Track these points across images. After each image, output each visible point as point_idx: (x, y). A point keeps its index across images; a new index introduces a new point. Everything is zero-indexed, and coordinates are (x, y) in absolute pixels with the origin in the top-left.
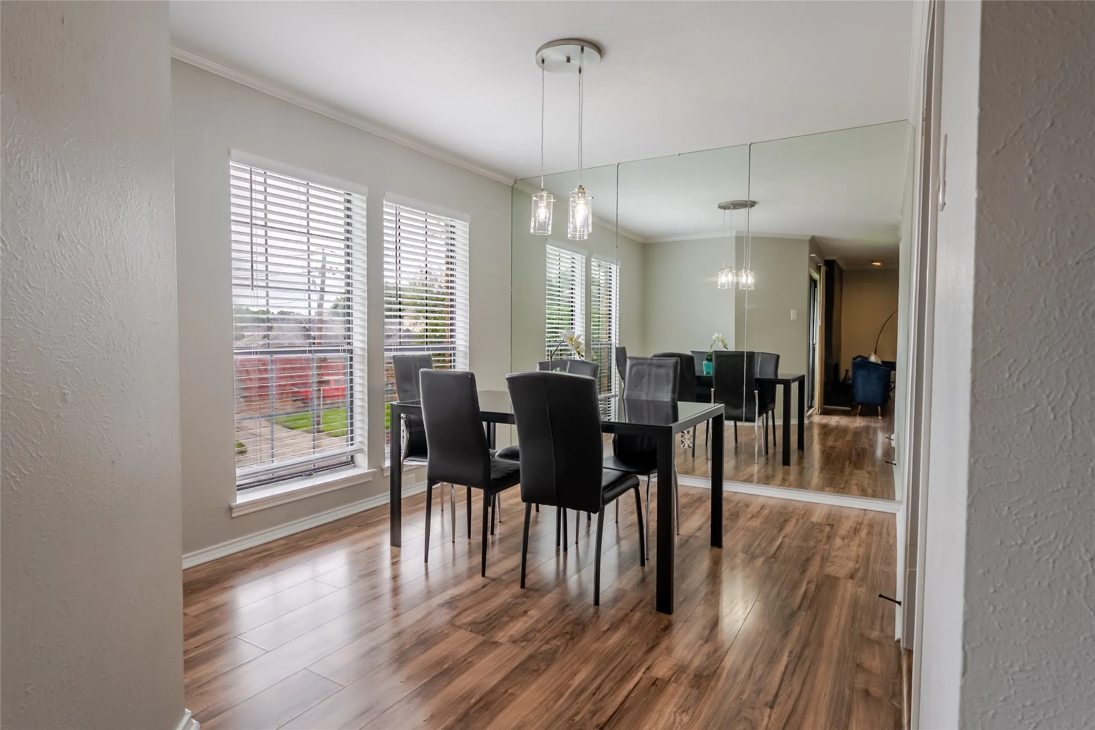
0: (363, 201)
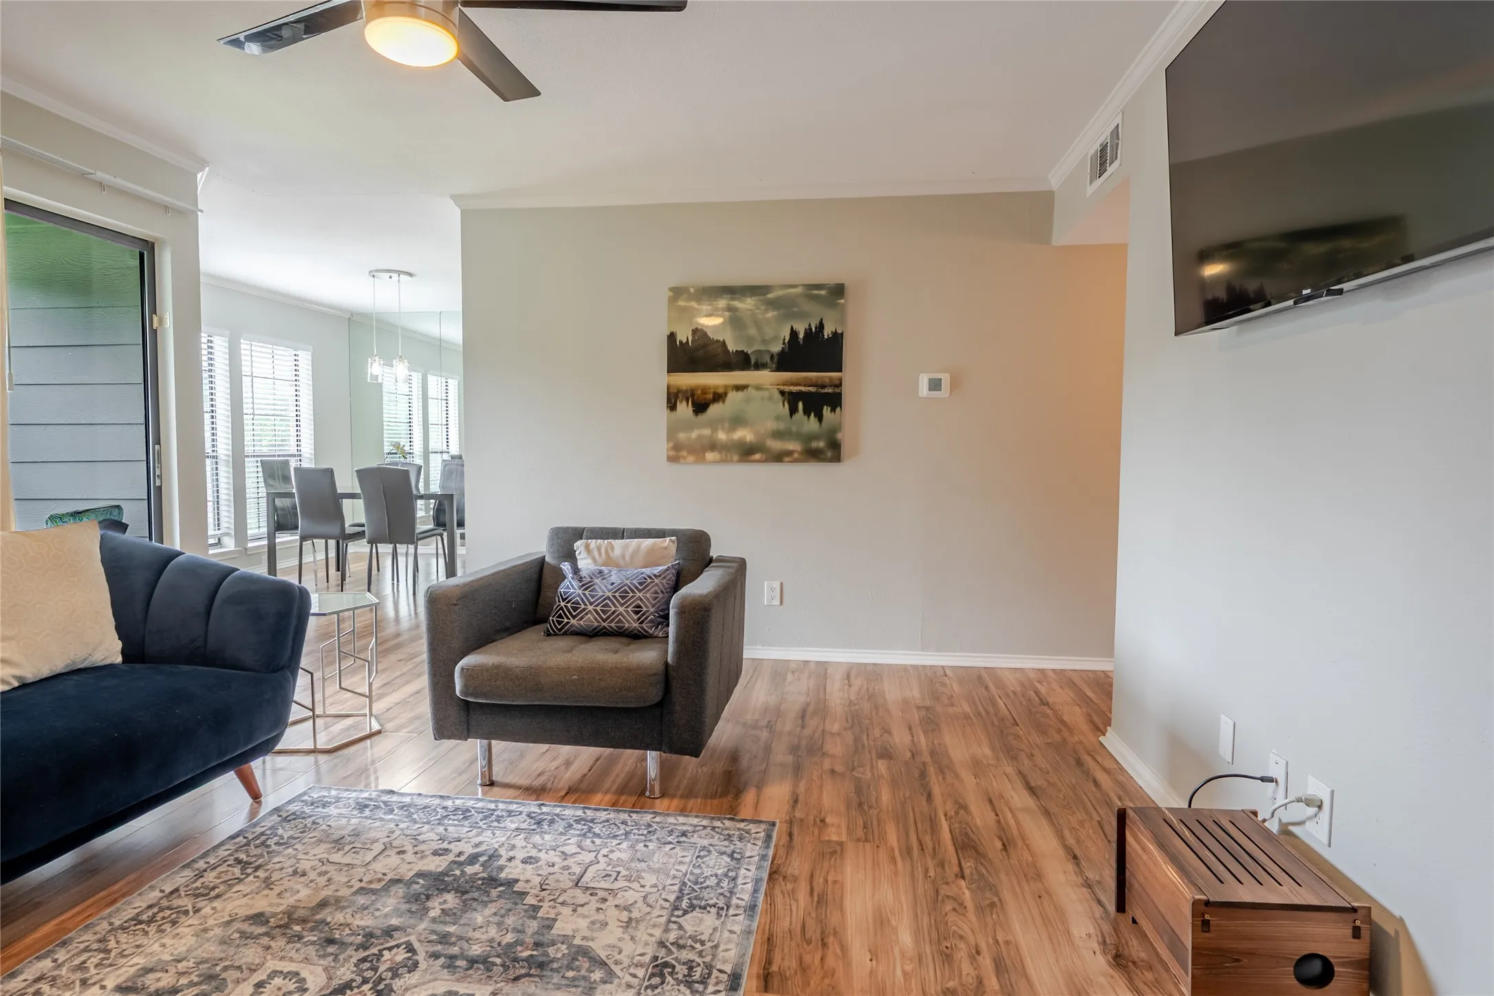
0: (225, 341)
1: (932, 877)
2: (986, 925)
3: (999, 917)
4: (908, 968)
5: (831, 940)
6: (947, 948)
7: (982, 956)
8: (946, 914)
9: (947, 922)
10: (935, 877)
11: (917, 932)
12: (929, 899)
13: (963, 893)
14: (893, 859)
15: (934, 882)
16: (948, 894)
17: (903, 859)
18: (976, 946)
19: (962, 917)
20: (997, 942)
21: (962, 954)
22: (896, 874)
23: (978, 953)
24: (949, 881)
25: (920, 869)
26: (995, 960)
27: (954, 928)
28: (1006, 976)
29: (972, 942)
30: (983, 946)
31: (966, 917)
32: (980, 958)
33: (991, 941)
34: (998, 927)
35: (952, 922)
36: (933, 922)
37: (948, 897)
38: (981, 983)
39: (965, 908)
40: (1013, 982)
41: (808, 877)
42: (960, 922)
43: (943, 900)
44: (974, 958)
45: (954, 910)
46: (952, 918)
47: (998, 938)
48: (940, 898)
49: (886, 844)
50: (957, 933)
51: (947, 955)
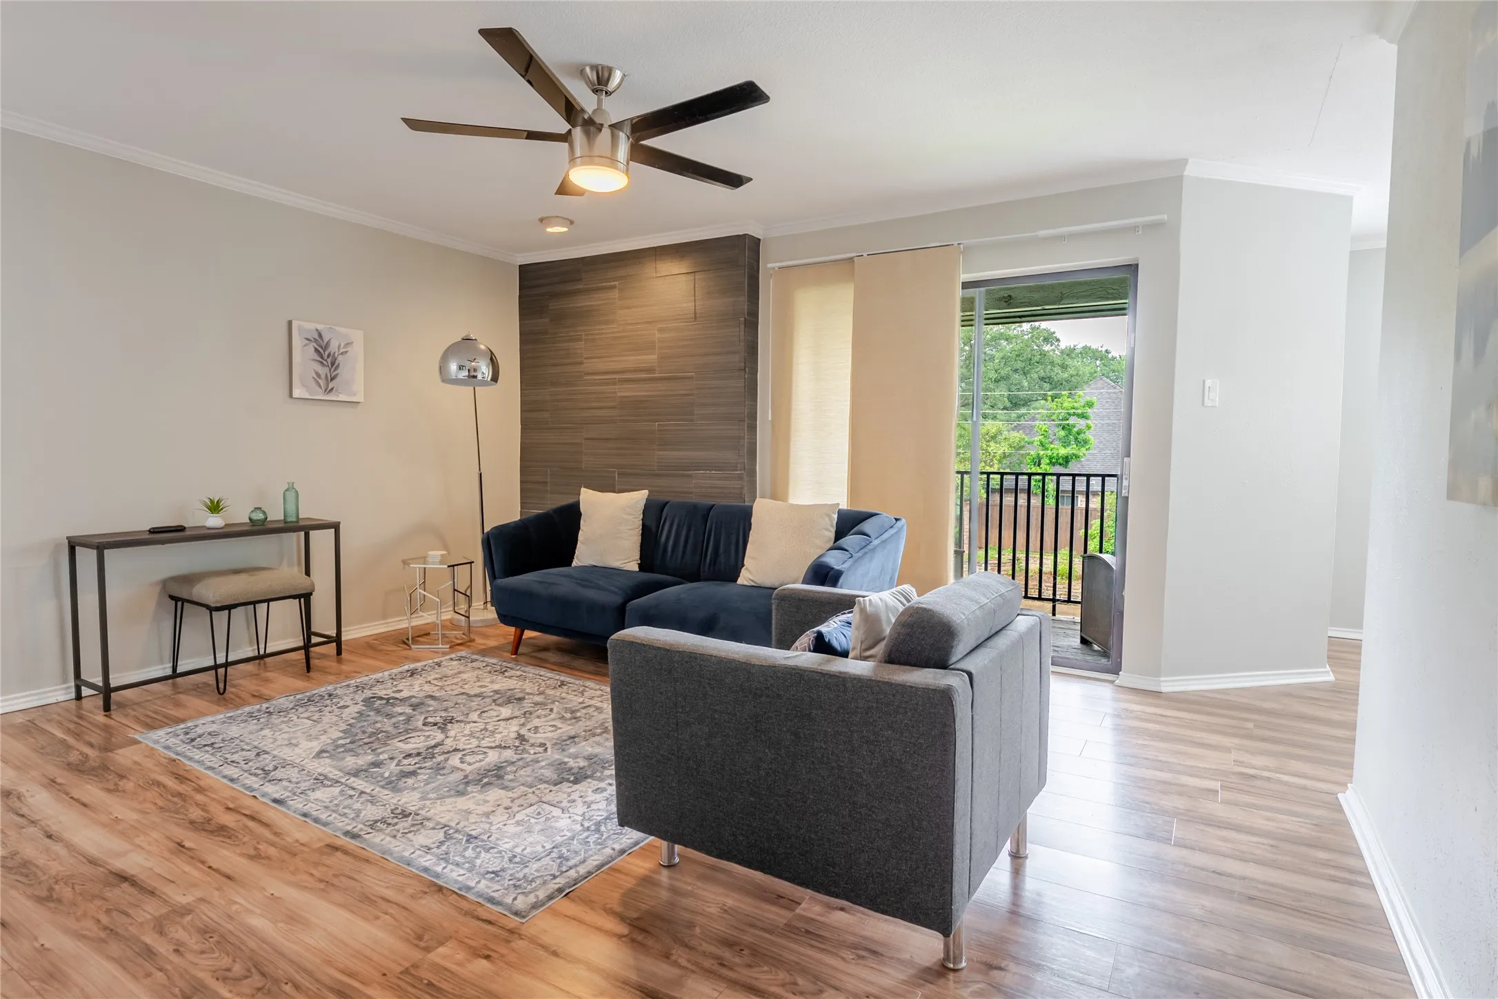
1: (283, 985)
2: (182, 976)
3: (172, 993)
4: (235, 907)
5: (322, 886)
6: (211, 937)
7: (171, 950)
8: (234, 961)
9: (228, 955)
10: (279, 988)
11: (252, 932)
12: (266, 962)
13: (231, 991)
14: (351, 975)
15: (276, 981)
16: (249, 980)
17: (341, 982)
18: (182, 955)
19: (214, 968)
20: (161, 970)
21: (193, 941)
22: (329, 963)
23: (176, 951)
24: (260, 994)
25: (308, 985)
26: (155, 954)
27: (217, 955)
28: (137, 950)
29: (190, 956)
30: (175, 958)
31: (211, 971)
32: (171, 948)
33: (169, 967)
34: (166, 983)
35: (223, 958)
36: (243, 948)
37: (246, 977)
38: (161, 933)
39: (217, 979)
40: (127, 949)
41: (407, 906)
42: (214, 963)
43: (249, 971)
44: (177, 945)
45: (228, 970)
46: (226, 961)
47: (161, 974)
48: (253, 970)
49: (379, 984)
50: (211, 953)
51: (206, 932)
